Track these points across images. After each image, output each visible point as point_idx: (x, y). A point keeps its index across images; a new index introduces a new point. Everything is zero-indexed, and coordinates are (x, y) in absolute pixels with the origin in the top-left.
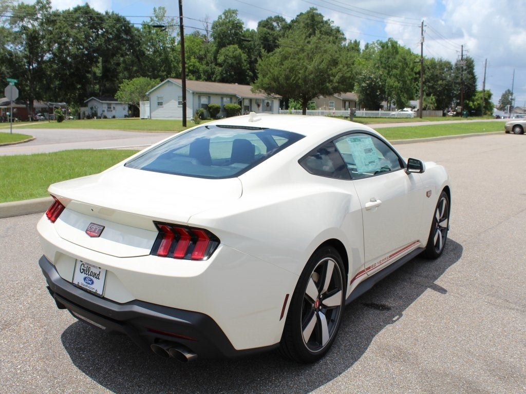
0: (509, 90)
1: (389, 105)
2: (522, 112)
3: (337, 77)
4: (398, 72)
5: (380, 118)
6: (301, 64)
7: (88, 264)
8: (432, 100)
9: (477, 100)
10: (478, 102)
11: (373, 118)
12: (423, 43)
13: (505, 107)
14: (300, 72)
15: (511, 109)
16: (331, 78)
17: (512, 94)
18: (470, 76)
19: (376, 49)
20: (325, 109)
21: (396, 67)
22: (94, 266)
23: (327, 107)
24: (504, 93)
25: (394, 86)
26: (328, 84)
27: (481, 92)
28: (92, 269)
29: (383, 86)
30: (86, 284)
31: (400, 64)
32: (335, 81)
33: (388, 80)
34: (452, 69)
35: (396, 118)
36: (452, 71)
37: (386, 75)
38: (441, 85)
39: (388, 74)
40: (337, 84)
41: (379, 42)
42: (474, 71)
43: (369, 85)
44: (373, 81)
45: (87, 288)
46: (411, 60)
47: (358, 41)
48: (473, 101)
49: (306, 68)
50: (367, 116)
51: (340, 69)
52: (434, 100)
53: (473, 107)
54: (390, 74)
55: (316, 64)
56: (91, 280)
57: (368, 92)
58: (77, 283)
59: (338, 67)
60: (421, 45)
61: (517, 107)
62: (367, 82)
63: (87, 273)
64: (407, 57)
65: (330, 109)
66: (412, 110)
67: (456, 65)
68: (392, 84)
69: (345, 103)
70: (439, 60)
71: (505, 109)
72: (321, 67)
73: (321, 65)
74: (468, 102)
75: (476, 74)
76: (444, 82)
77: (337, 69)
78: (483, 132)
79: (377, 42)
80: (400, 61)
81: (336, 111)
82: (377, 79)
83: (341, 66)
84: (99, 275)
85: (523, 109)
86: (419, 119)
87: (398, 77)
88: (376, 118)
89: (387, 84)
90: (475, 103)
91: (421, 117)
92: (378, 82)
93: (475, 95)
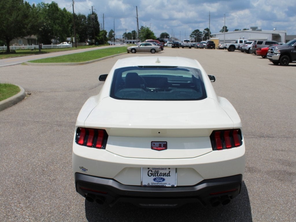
0: (112, 30)
1: (56, 41)
2: (119, 41)
3: (29, 25)
4: (60, 21)
5: (53, 49)
6: (4, 17)
7: (156, 169)
8: (77, 37)
9: (101, 36)
10: (102, 37)
11: (48, 49)
12: (74, 5)
13: (111, 38)
14: (5, 22)
15: (114, 40)
16: (26, 26)
17: (114, 32)
18: (96, 23)
19: (41, 7)
20: (16, 45)
21: (58, 19)
22: (162, 169)
23: (17, 44)
24: (110, 31)
25: (58, 30)
26: (24, 30)
27: (102, 31)
28: (160, 171)
29: (52, 30)
30: (157, 183)
31: (61, 17)
32: (28, 28)
33: (55, 26)
34: (86, 19)
35: (62, 48)
36: (86, 20)
37: (53, 23)
38: (81, 28)
39: (54, 22)
40: (29, 30)
41: (42, 3)
42: (98, 20)
43: (44, 30)
44: (45, 27)
45: (159, 184)
46: (66, 14)
47: (28, 2)
48: (99, 37)
49: (8, 20)
50: (45, 48)
51: (30, 20)
52: (78, 36)
53: (99, 40)
54: (55, 22)
55: (15, 17)
56: (162, 178)
57: (43, 34)
58: (147, 184)
59: (29, 19)
60: (72, 6)
61: (117, 39)
62: (42, 28)
63: (156, 175)
64: (64, 13)
65: (20, 45)
66: (68, 43)
67: (88, 17)
68: (57, 29)
69: (29, 41)
70: (79, 14)
71: (111, 40)
72: (18, 19)
73: (18, 18)
74: (96, 37)
75: (99, 22)
76: (83, 26)
77: (28, 20)
78: (119, 53)
79: (41, 3)
80: (60, 15)
81: (25, 46)
82: (48, 26)
83: (30, 19)
84: (169, 173)
85: (120, 39)
86: (75, 48)
87: (60, 24)
88: (50, 49)
89: (54, 29)
90: (100, 37)
91: (76, 47)
92: (49, 28)
93: (99, 33)
